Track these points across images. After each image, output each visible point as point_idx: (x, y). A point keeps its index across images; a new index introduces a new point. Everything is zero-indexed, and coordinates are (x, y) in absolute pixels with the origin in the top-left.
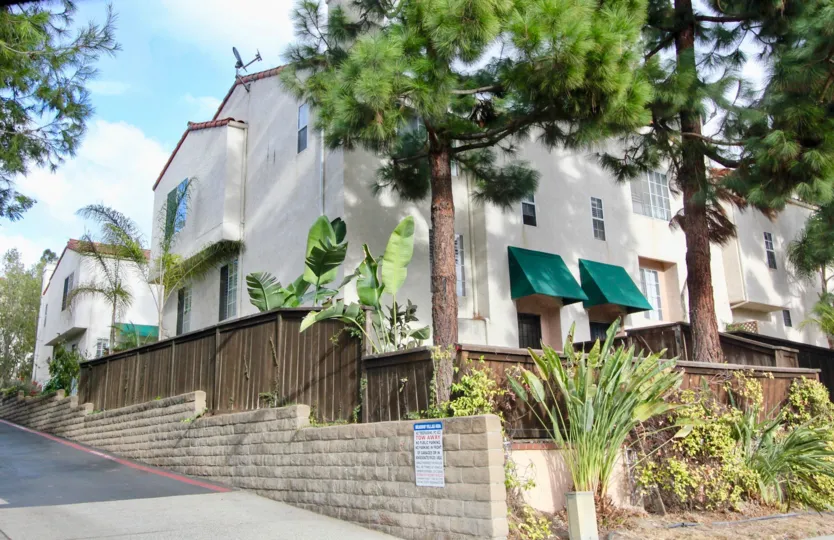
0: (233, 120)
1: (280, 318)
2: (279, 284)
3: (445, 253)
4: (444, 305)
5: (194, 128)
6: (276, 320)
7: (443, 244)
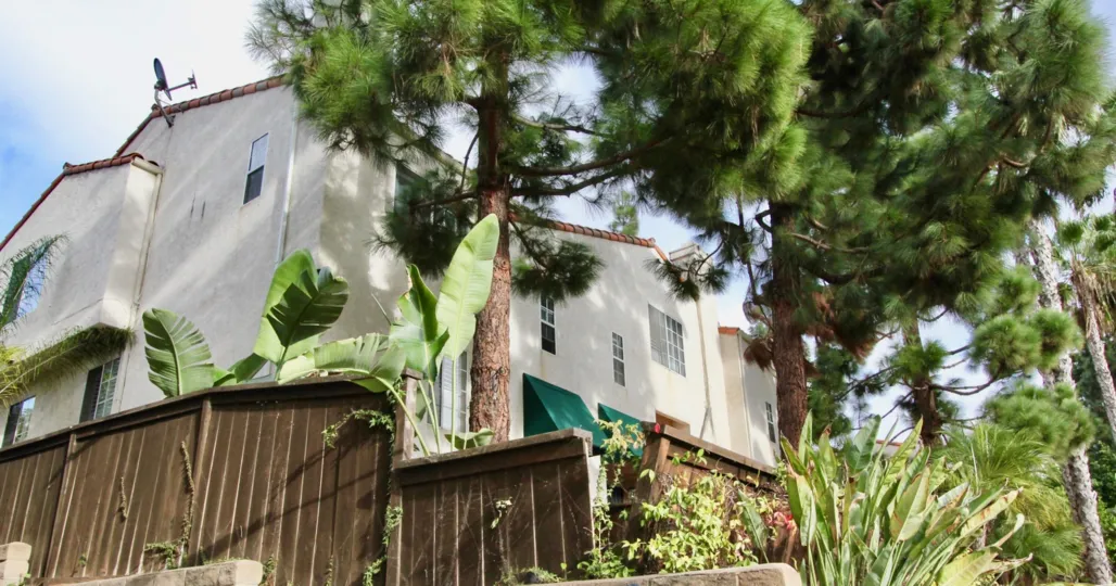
0: (142, 157)
1: (208, 405)
2: (207, 345)
3: (497, 334)
4: (493, 412)
5: (71, 171)
6: (199, 413)
7: (494, 321)
